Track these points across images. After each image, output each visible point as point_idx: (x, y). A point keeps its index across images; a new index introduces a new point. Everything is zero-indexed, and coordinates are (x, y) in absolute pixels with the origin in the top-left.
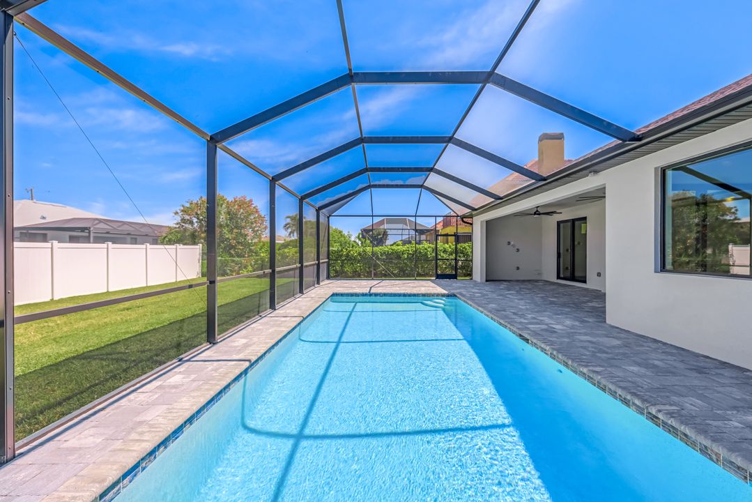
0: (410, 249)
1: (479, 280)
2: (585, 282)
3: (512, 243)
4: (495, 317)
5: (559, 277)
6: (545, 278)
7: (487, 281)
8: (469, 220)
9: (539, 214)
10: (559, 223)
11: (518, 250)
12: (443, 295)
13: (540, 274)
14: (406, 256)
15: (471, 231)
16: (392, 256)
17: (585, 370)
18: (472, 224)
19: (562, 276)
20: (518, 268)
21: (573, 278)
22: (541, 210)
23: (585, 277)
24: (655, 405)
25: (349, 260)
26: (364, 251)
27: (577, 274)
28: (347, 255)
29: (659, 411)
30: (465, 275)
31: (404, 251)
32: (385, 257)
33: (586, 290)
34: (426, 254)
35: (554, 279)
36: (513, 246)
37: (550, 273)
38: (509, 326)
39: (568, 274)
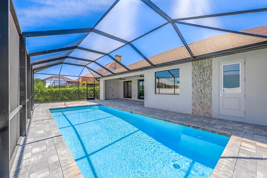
0: (74, 89)
1: (103, 99)
2: (131, 98)
3: (111, 87)
4: (120, 109)
5: (124, 97)
6: (120, 97)
7: (105, 100)
8: (98, 79)
9: (121, 79)
10: (124, 82)
11: (113, 90)
12: (97, 105)
13: (119, 97)
14: (72, 92)
15: (99, 83)
16: (66, 92)
17: (152, 116)
18: (99, 81)
19: (125, 97)
20: (113, 95)
21: (128, 97)
22: (121, 78)
23: (131, 97)
24: (166, 118)
25: (43, 94)
26: (51, 90)
27: (129, 96)
28: (41, 92)
29: (167, 119)
30: (97, 98)
31: (71, 90)
32: (62, 93)
33: (132, 100)
34: (81, 91)
35: (123, 98)
36: (112, 88)
37: (122, 96)
38: (126, 110)
39: (127, 96)
